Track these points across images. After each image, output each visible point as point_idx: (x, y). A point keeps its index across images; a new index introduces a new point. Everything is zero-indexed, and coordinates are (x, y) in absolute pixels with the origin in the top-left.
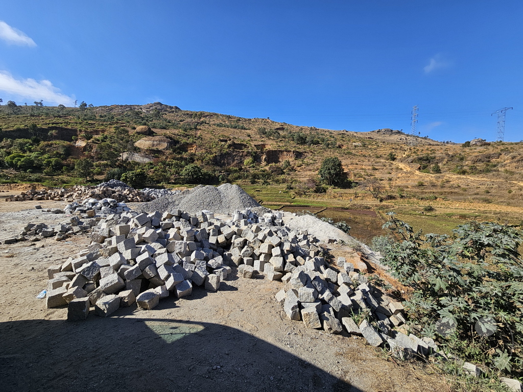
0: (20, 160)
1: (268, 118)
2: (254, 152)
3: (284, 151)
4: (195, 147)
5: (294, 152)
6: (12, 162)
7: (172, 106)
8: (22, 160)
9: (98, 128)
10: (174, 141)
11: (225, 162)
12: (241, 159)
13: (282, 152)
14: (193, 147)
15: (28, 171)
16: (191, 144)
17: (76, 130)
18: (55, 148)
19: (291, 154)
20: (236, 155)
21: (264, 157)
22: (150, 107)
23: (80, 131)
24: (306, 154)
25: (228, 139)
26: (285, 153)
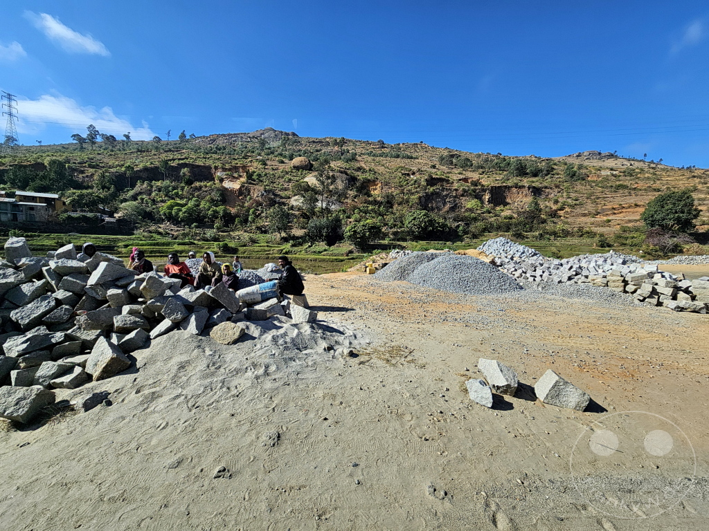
0: (181, 210)
1: (422, 142)
2: (472, 190)
3: (511, 187)
4: (380, 185)
5: (529, 188)
6: (170, 213)
7: (287, 132)
8: (184, 209)
9: (237, 164)
10: (351, 177)
11: (434, 205)
12: (455, 201)
13: (509, 188)
14: (376, 185)
15: (193, 226)
16: (374, 181)
17: (209, 168)
18: (206, 191)
19: (525, 191)
20: (447, 196)
21: (487, 197)
22: (261, 134)
23: (216, 168)
24: (547, 190)
25: (410, 173)
26: (514, 190)
